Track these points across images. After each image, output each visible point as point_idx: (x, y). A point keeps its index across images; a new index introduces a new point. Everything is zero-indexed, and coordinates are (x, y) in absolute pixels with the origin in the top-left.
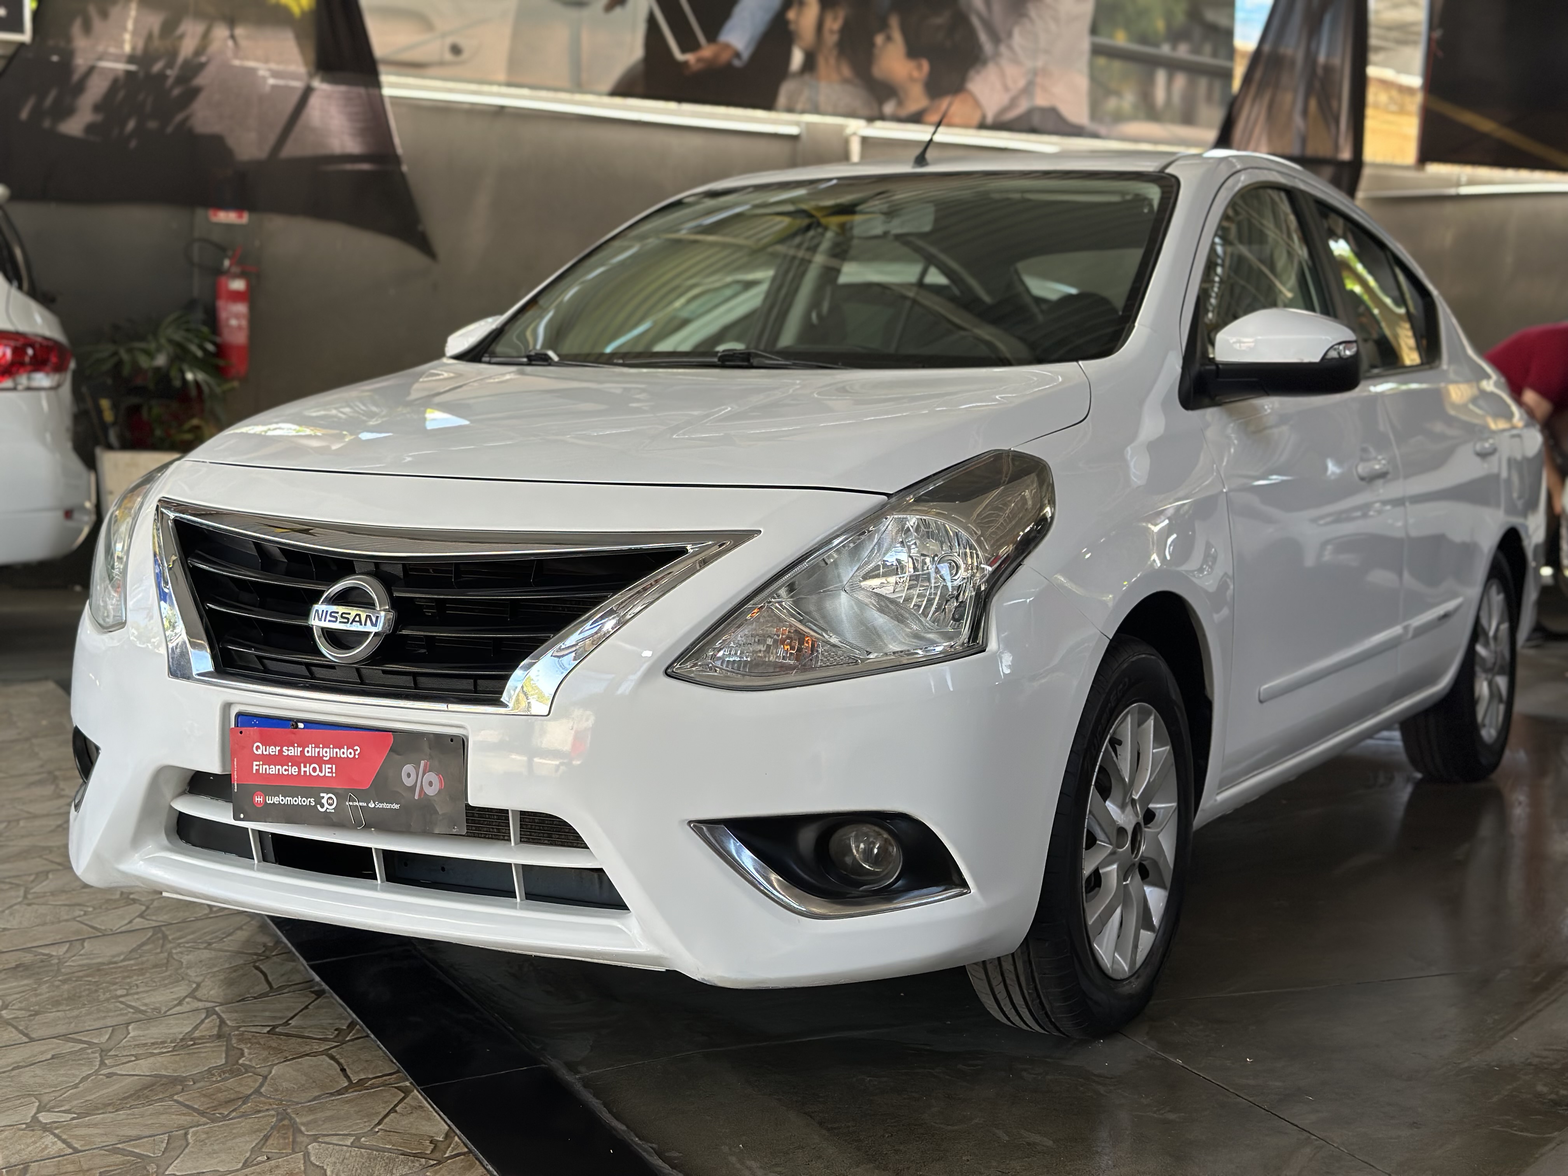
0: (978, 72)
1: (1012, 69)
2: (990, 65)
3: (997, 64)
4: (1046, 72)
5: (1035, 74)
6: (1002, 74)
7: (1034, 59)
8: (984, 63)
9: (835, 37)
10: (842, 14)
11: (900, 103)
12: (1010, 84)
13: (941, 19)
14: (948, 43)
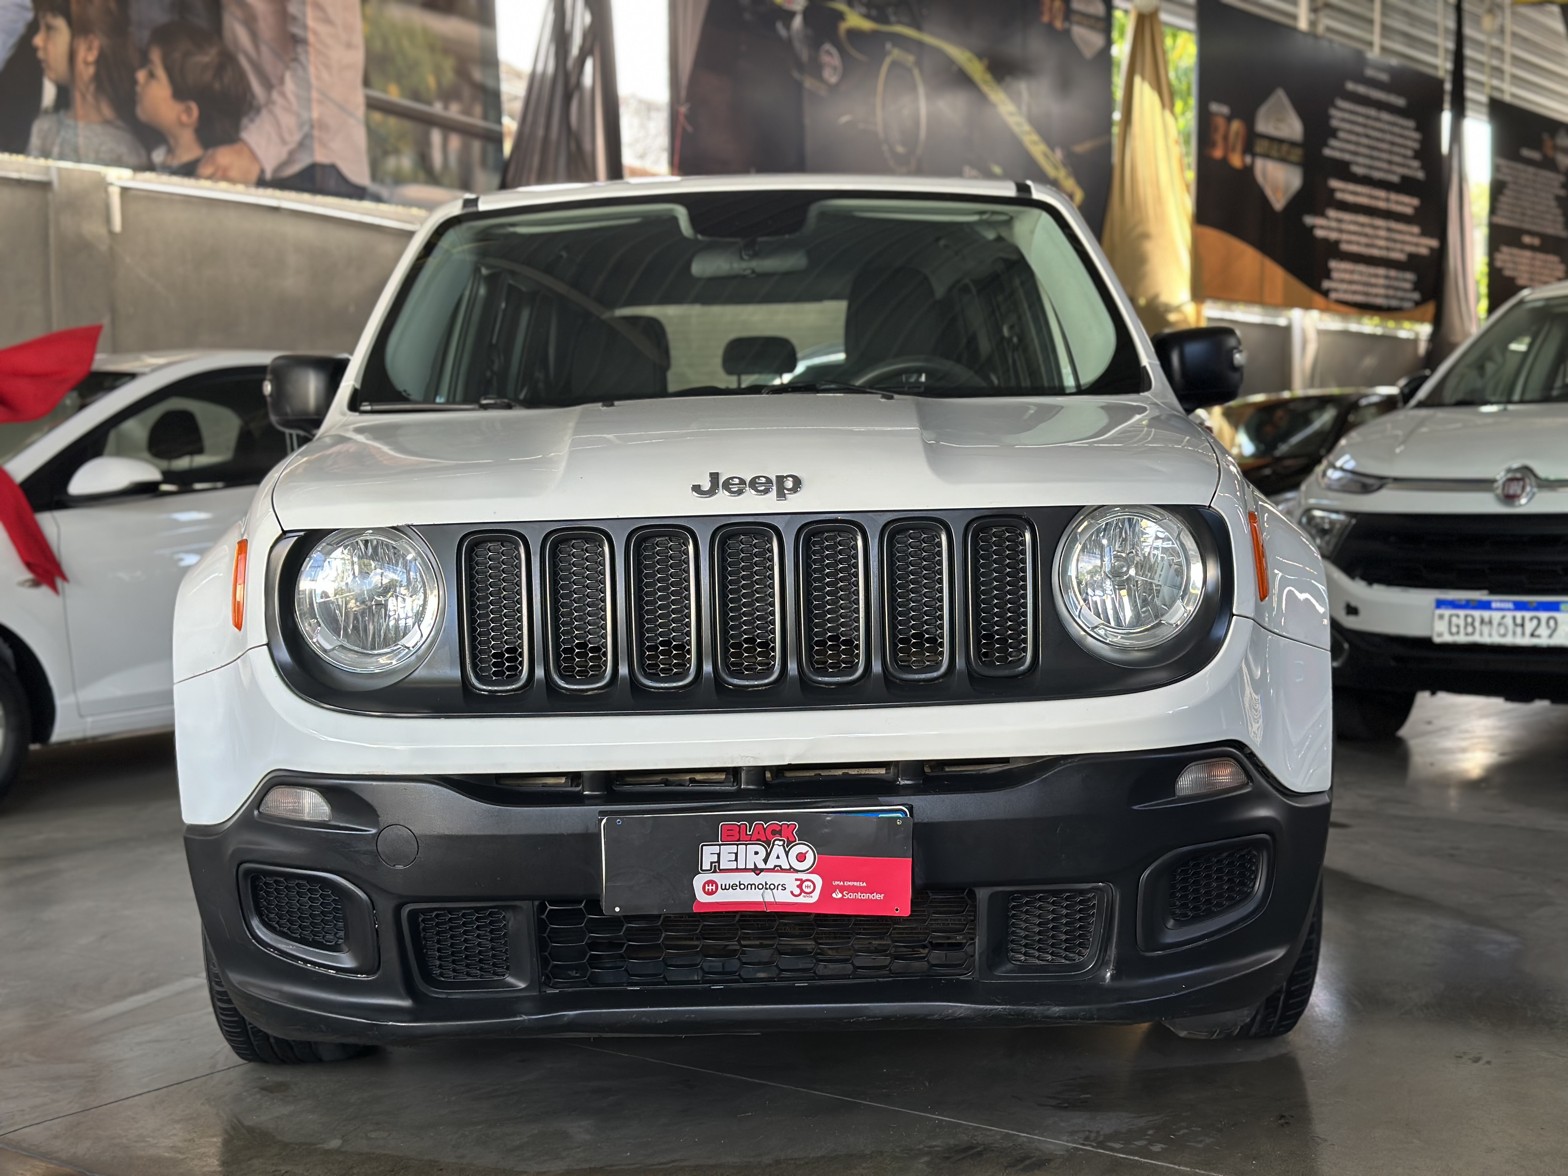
0: (252, 120)
1: (288, 121)
2: (264, 112)
3: (271, 112)
4: (323, 126)
5: (312, 127)
6: (278, 124)
7: (309, 109)
8: (258, 110)
9: (91, 70)
10: (96, 43)
11: (170, 151)
12: (287, 136)
13: (208, 57)
14: (217, 86)
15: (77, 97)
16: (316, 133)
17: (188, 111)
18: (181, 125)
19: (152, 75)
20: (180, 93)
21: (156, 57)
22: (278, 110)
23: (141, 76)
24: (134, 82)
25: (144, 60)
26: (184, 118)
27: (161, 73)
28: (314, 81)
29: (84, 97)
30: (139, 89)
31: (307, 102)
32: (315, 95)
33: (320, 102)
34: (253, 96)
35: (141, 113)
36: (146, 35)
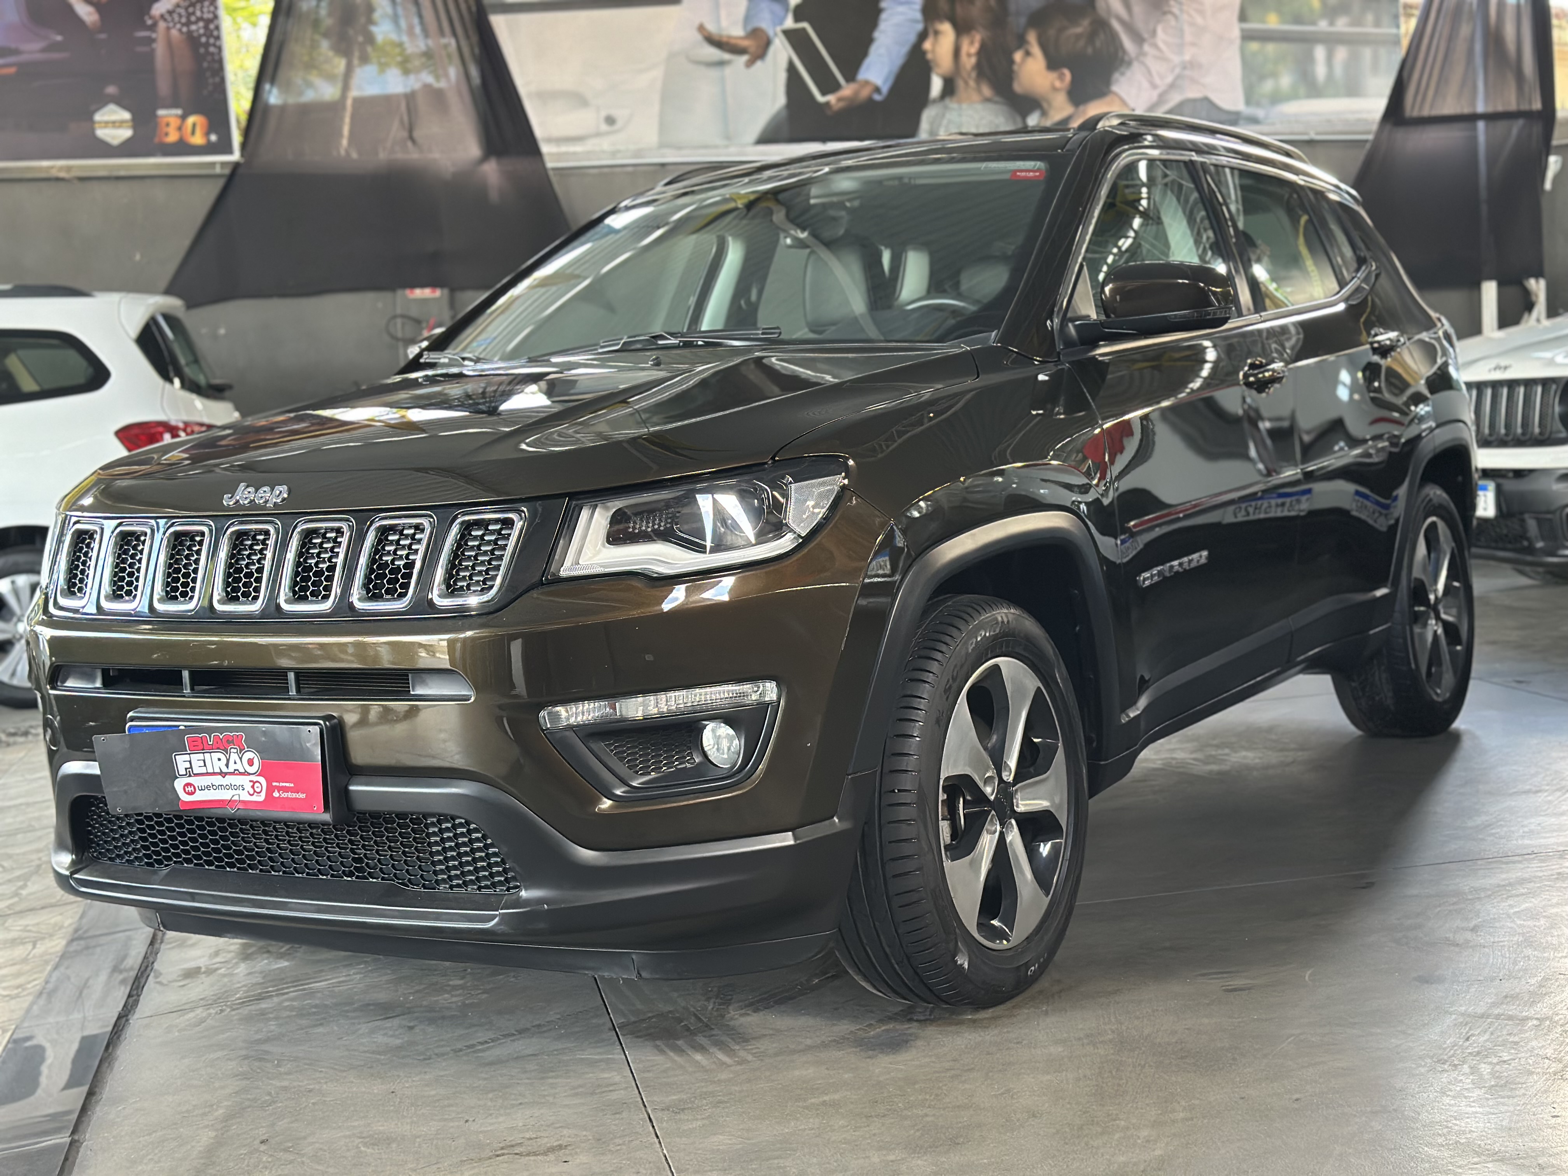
3: (1142, 63)
4: (1195, 65)
5: (1183, 68)
7: (1181, 53)
9: (973, 60)
10: (978, 37)
11: (1044, 114)
12: (1157, 81)
13: (1081, 28)
14: (1090, 50)
15: (961, 84)
18: (1055, 89)
19: (1028, 54)
21: (1032, 37)
23: (1018, 56)
25: (1021, 42)
26: (1058, 84)
27: (1036, 50)
28: (1187, 27)
33: (1193, 44)
34: (1124, 52)
36: (1023, 20)
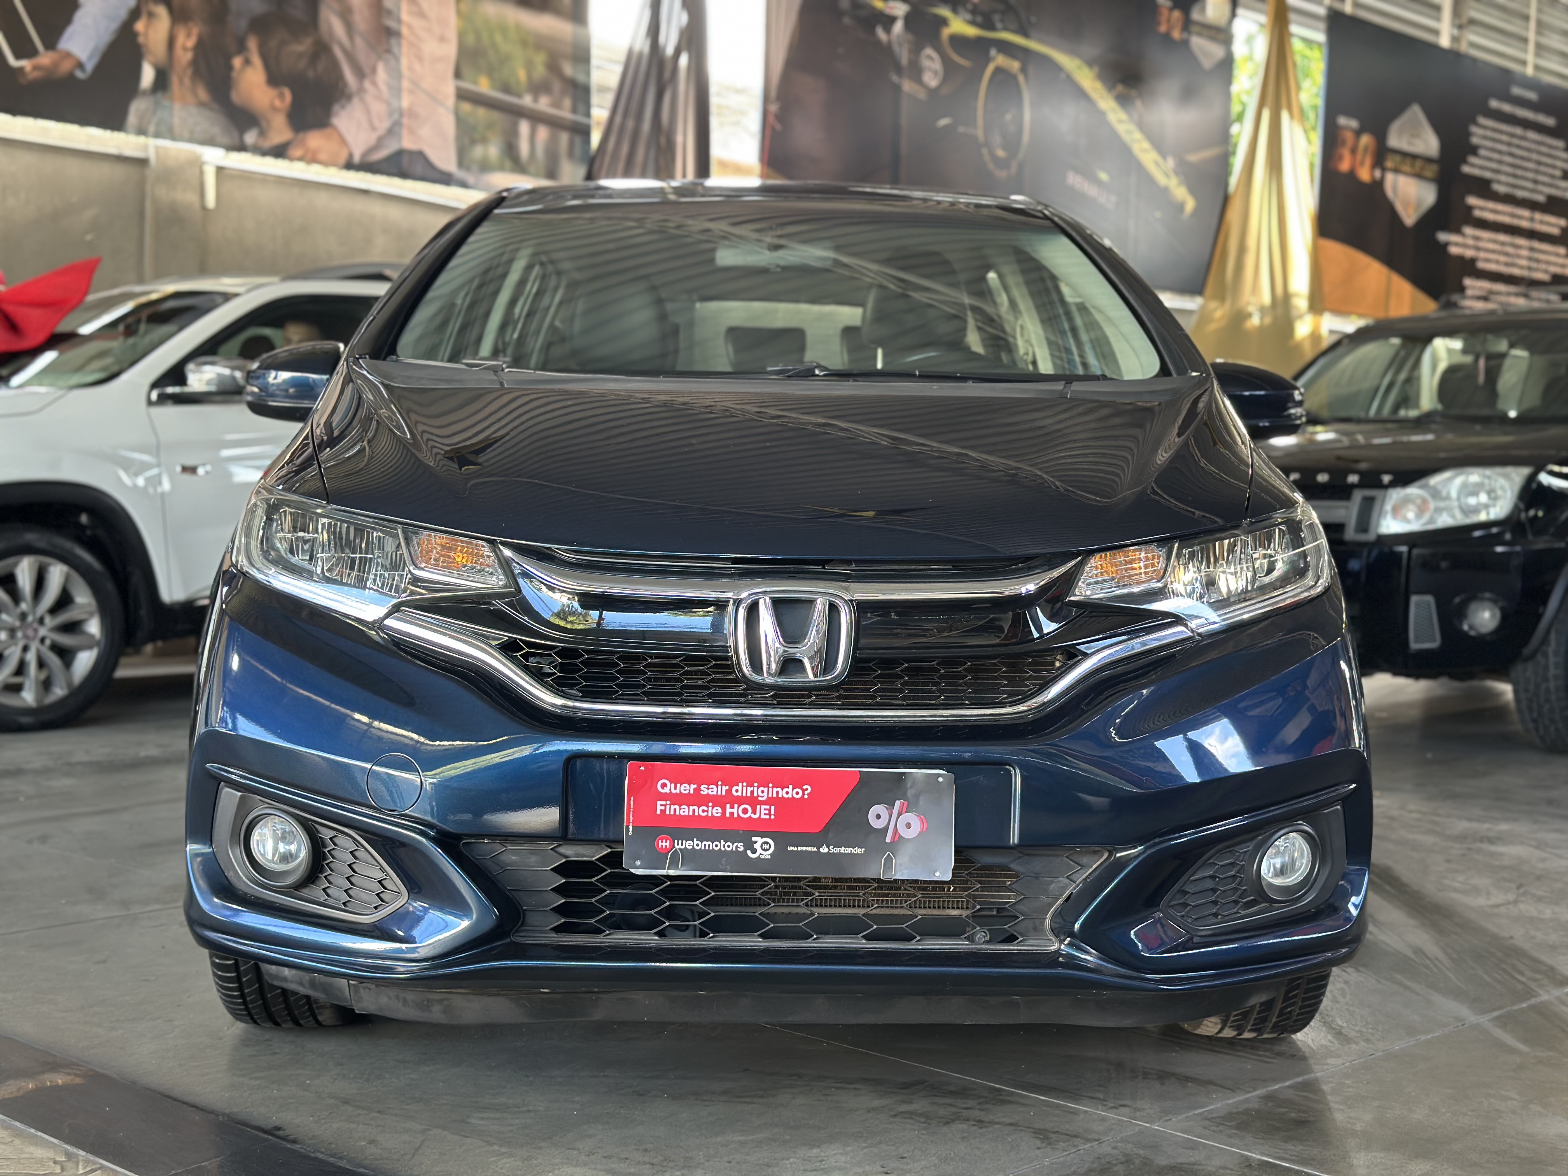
0: (343, 107)
1: (377, 108)
2: (356, 101)
3: (362, 100)
4: (412, 114)
5: (401, 114)
6: (368, 112)
7: (399, 97)
8: (349, 97)
9: (189, 56)
10: (195, 31)
11: (262, 133)
12: (376, 123)
13: (303, 46)
14: (311, 74)
15: (175, 81)
16: (405, 121)
17: (281, 96)
18: (274, 109)
19: (247, 62)
20: (274, 79)
21: (252, 44)
22: (369, 98)
23: (237, 62)
24: (230, 68)
25: (241, 48)
26: (277, 103)
27: (256, 60)
28: (405, 70)
29: (181, 80)
30: (234, 74)
31: (397, 91)
32: (405, 84)
33: (411, 92)
34: (345, 84)
35: (235, 97)
36: (243, 23)
